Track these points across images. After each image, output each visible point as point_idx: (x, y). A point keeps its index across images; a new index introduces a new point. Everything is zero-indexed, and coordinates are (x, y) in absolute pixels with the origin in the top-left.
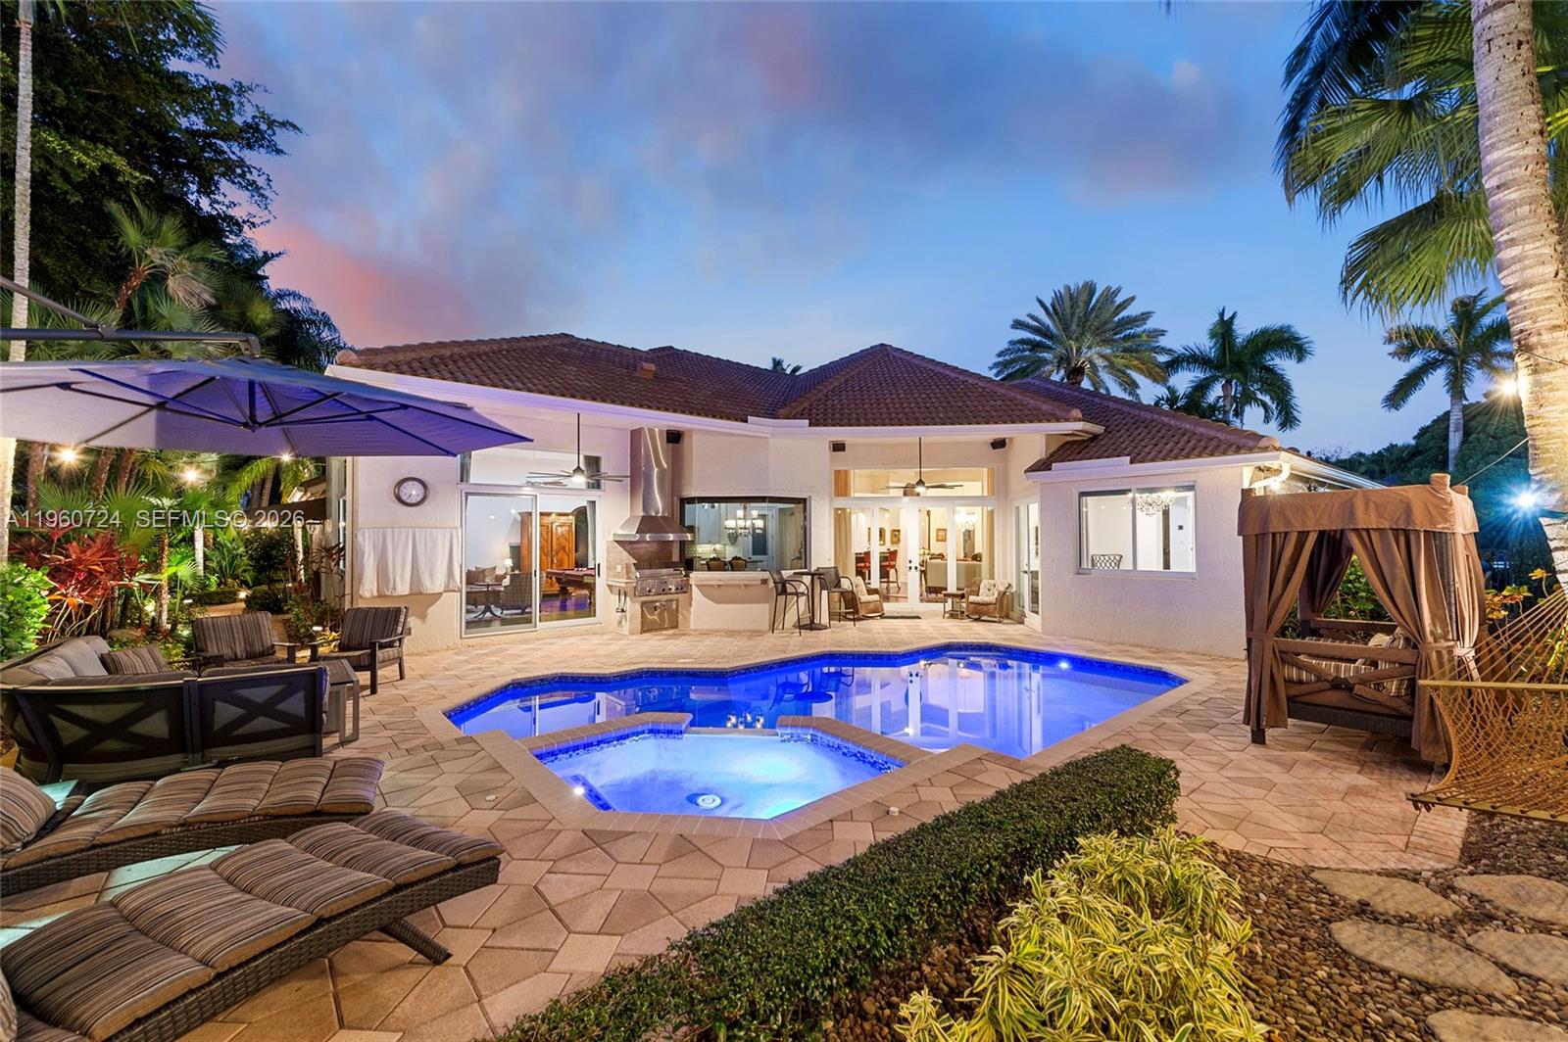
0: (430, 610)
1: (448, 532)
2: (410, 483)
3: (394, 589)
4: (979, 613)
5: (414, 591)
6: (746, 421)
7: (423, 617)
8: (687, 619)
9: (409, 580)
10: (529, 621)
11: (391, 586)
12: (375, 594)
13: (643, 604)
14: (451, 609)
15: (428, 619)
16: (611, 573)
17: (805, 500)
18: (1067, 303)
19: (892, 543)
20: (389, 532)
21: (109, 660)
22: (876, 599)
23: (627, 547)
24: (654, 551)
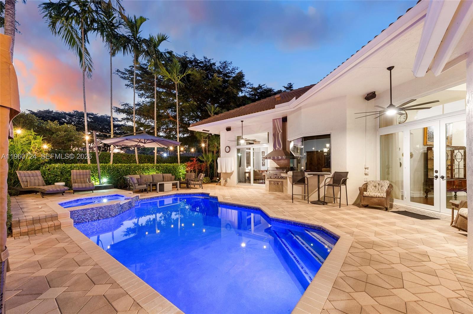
0: (231, 177)
1: (231, 158)
2: (227, 147)
9: (225, 169)
10: (250, 183)
12: (220, 172)
14: (235, 177)
15: (231, 179)
17: (330, 135)
20: (222, 159)
22: (380, 196)
23: (276, 162)
24: (286, 163)
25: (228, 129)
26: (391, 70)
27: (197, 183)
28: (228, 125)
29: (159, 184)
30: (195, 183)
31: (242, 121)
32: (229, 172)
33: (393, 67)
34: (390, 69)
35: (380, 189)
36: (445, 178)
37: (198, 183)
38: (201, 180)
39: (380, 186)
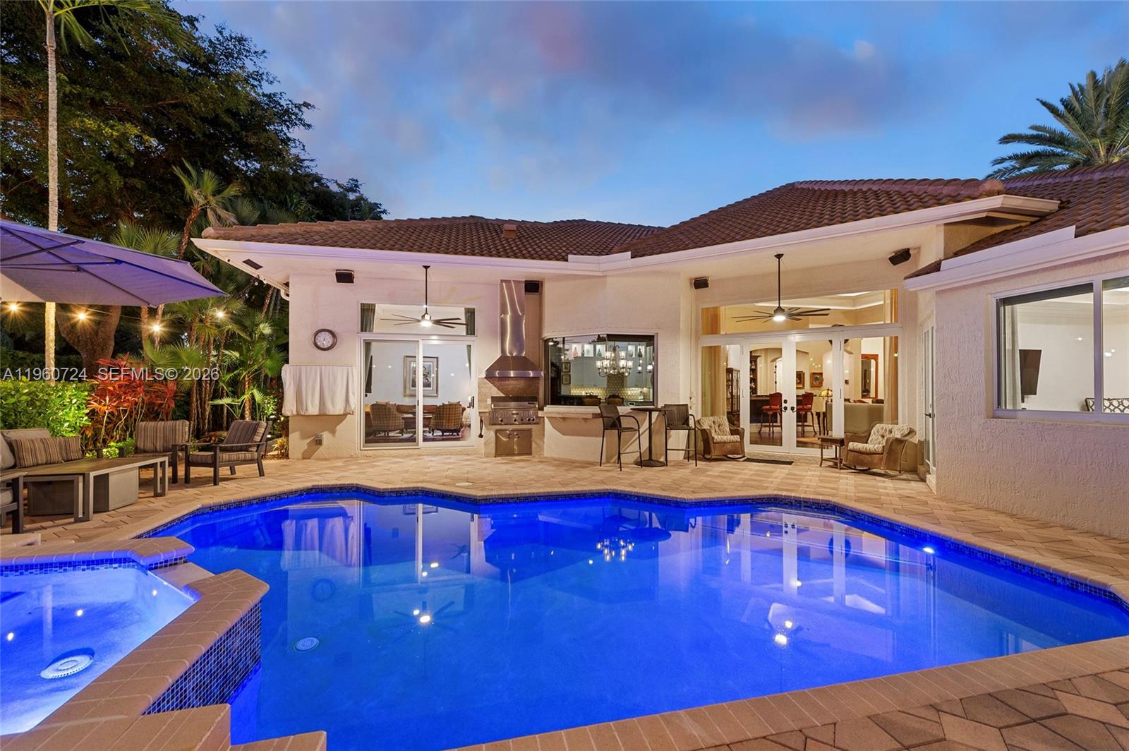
0: (338, 427)
1: (345, 369)
2: (323, 333)
3: (307, 410)
4: (861, 464)
5: (322, 413)
6: (567, 261)
7: (333, 432)
8: (541, 448)
9: (318, 404)
10: (413, 440)
11: (304, 408)
12: (295, 413)
13: (497, 431)
14: (355, 427)
15: (337, 433)
16: (482, 405)
17: (653, 336)
18: (1091, 95)
19: (812, 386)
20: (303, 369)
21: (14, 445)
22: (734, 440)
23: (497, 383)
24: (521, 387)
25: (345, 277)
26: (779, 258)
27: (242, 455)
28: (345, 265)
29: (95, 477)
30: (234, 455)
31: (426, 267)
32: (337, 413)
33: (782, 255)
34: (779, 256)
35: (717, 430)
36: (795, 410)
37: (248, 455)
38: (258, 446)
39: (717, 425)
